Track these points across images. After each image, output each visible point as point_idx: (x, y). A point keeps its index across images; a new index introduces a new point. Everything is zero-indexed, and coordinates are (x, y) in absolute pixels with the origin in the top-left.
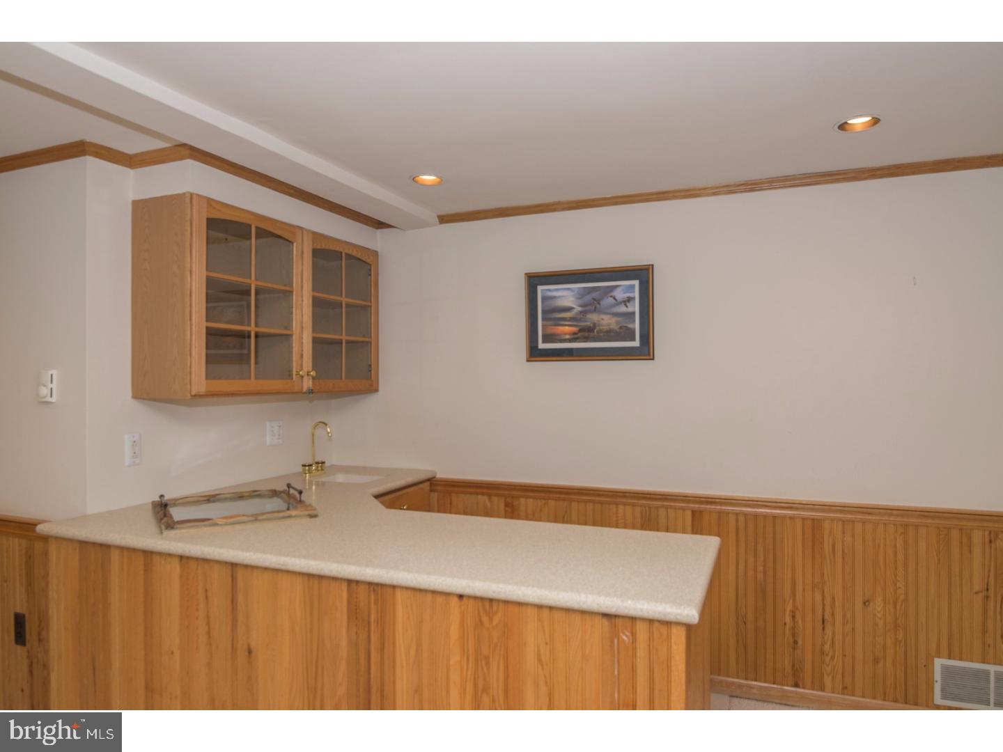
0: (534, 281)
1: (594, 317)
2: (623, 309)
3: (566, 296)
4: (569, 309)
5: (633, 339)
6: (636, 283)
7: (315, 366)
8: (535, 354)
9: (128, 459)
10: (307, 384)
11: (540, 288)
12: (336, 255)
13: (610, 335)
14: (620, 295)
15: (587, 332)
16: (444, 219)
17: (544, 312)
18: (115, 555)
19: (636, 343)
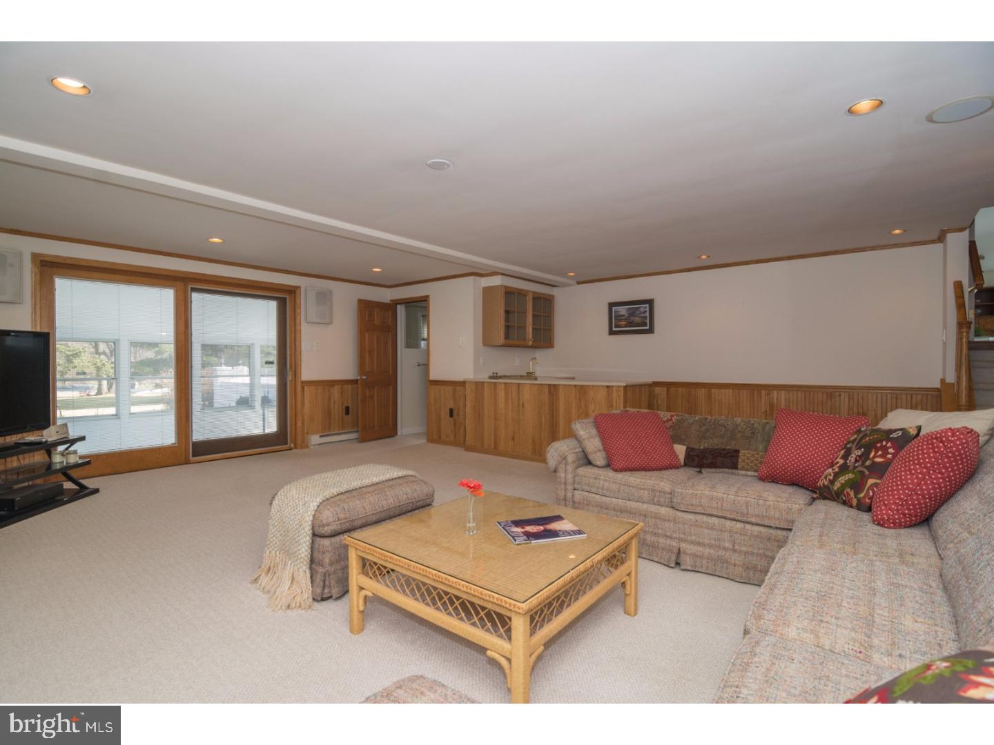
0: (611, 305)
1: (632, 318)
2: (643, 315)
3: (623, 310)
4: (624, 316)
5: (646, 326)
6: (648, 306)
7: (533, 337)
8: (611, 333)
9: (481, 364)
10: (530, 343)
11: (614, 308)
12: (540, 298)
13: (638, 325)
14: (642, 310)
15: (631, 324)
16: (579, 283)
17: (615, 317)
18: (486, 385)
19: (648, 328)
